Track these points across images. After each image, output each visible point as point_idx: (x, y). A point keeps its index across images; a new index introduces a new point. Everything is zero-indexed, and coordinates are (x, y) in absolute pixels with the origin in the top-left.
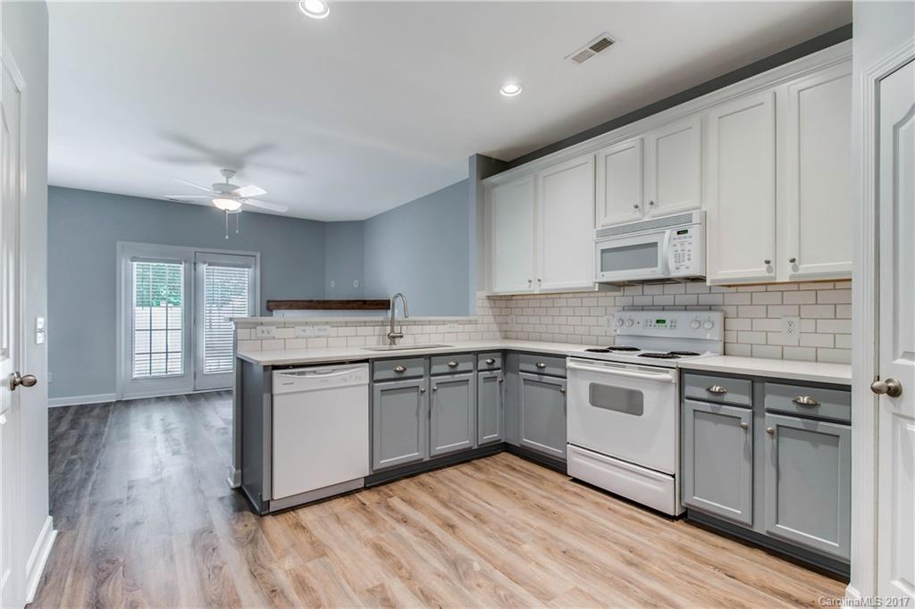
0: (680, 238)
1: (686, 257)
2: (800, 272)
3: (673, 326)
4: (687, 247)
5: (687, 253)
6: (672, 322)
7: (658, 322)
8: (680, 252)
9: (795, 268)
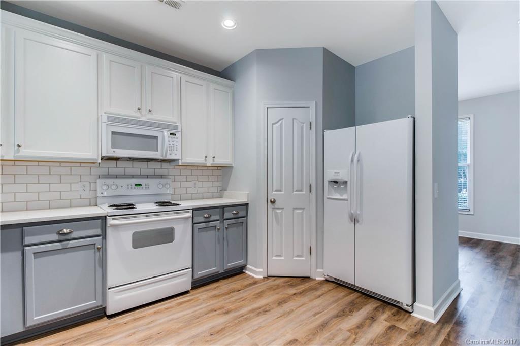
0: (172, 137)
1: (175, 149)
2: (215, 162)
3: (147, 187)
4: (176, 143)
5: (175, 147)
6: (146, 185)
7: (136, 185)
8: (172, 145)
9: (214, 161)
